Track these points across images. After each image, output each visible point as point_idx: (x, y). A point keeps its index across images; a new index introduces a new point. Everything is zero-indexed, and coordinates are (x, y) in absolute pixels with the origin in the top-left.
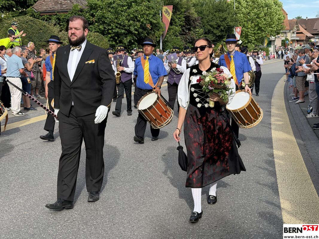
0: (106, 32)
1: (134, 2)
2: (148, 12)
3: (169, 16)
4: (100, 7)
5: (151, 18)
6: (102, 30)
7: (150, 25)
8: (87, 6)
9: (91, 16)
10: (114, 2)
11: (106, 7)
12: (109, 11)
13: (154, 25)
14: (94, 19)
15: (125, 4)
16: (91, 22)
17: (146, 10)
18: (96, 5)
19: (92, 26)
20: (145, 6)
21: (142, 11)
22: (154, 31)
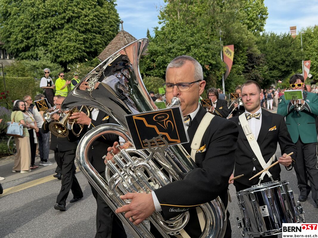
1: (193, 45)
2: (205, 54)
3: (231, 56)
4: (160, 53)
5: (209, 59)
6: (163, 74)
7: (208, 66)
8: (148, 52)
9: (152, 62)
10: (174, 47)
11: (166, 52)
12: (169, 56)
13: (214, 66)
14: (155, 64)
15: (184, 48)
16: (152, 67)
17: (205, 52)
18: (156, 51)
19: (153, 71)
20: (203, 48)
21: (200, 53)
22: (214, 71)
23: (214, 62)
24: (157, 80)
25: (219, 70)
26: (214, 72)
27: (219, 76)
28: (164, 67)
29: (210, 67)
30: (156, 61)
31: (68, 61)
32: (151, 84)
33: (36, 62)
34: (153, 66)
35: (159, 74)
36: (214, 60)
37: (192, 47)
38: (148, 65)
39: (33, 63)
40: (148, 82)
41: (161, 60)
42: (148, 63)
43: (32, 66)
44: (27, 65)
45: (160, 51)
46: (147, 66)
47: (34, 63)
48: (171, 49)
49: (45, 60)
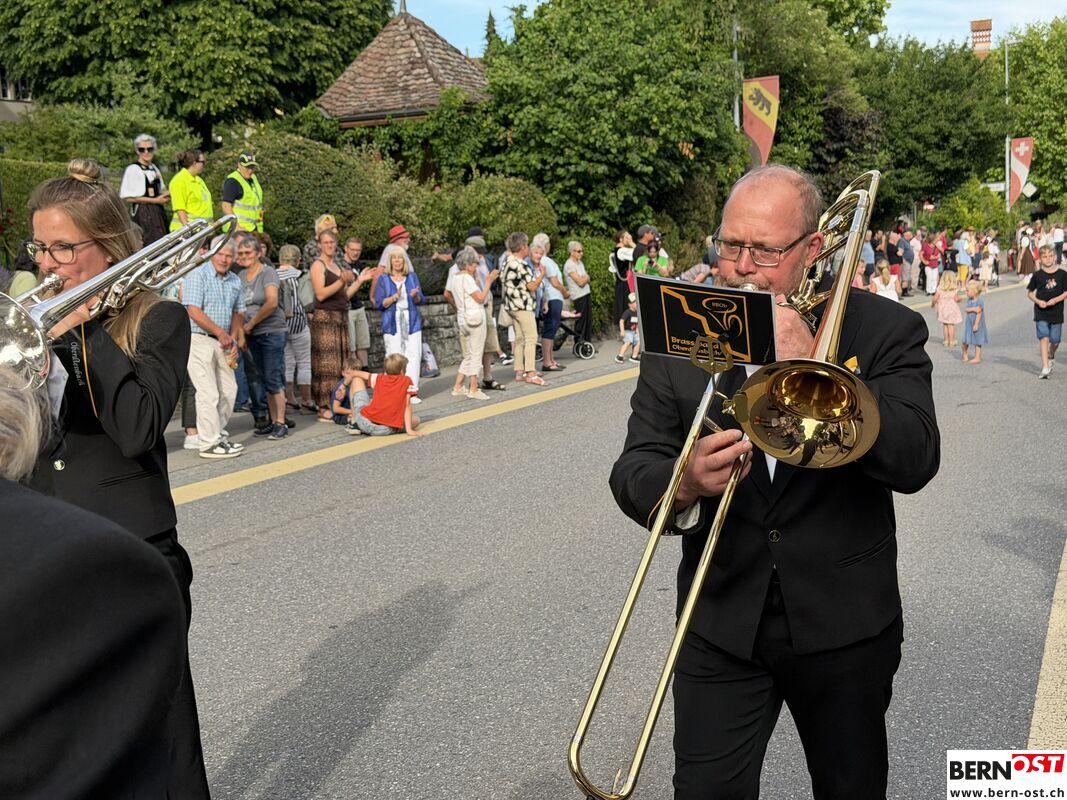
1: (640, 72)
2: (683, 104)
3: (768, 114)
4: (530, 95)
5: (695, 122)
6: (535, 169)
7: (692, 146)
8: (488, 91)
9: (501, 125)
10: (576, 78)
11: (550, 94)
12: (560, 106)
13: (709, 146)
14: (510, 135)
15: (612, 80)
16: (501, 144)
17: (681, 96)
18: (515, 87)
19: (503, 158)
20: (677, 83)
21: (665, 100)
22: (709, 164)
23: (712, 135)
24: (516, 187)
25: (725, 161)
26: (708, 168)
27: (726, 182)
28: (541, 145)
29: (698, 150)
30: (516, 122)
31: (214, 114)
32: (497, 203)
33: (105, 111)
34: (505, 139)
35: (524, 169)
36: (710, 125)
37: (637, 78)
38: (488, 134)
39: (96, 116)
40: (487, 195)
41: (532, 121)
42: (488, 130)
43: (92, 124)
44: (76, 122)
45: (528, 89)
46: (485, 140)
47: (99, 115)
48: (565, 82)
49: (137, 108)
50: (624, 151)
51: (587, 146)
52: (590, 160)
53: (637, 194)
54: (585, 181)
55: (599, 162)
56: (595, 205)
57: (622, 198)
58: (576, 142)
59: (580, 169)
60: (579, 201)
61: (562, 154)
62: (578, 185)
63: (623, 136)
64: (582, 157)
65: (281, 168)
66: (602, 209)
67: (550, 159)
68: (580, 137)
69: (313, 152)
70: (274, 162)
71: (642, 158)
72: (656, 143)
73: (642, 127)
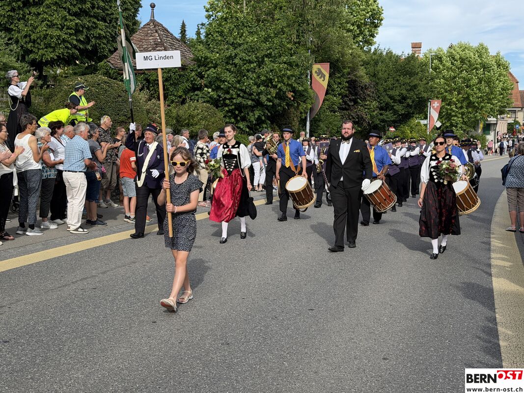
0: (222, 102)
4: (212, 63)
6: (215, 99)
7: (292, 94)
8: (193, 60)
9: (199, 77)
11: (223, 63)
14: (203, 82)
16: (199, 86)
18: (206, 58)
19: (199, 93)
21: (280, 71)
22: (297, 103)
23: (301, 88)
25: (304, 102)
26: (297, 105)
27: (303, 111)
28: (218, 88)
30: (206, 76)
32: (198, 115)
34: (201, 84)
35: (210, 99)
36: (299, 83)
37: (266, 59)
38: (192, 81)
40: (194, 110)
41: (214, 76)
42: (192, 79)
45: (212, 60)
46: (191, 85)
48: (231, 57)
50: (259, 94)
51: (241, 90)
52: (243, 97)
53: (264, 115)
54: (239, 107)
55: (247, 99)
56: (244, 119)
57: (256, 117)
58: (235, 88)
59: (238, 102)
60: (235, 117)
61: (228, 93)
62: (236, 109)
63: (258, 86)
64: (239, 96)
65: (96, 92)
66: (247, 121)
67: (222, 95)
68: (238, 85)
69: (113, 85)
70: (93, 89)
71: (268, 98)
72: (275, 92)
73: (268, 83)
